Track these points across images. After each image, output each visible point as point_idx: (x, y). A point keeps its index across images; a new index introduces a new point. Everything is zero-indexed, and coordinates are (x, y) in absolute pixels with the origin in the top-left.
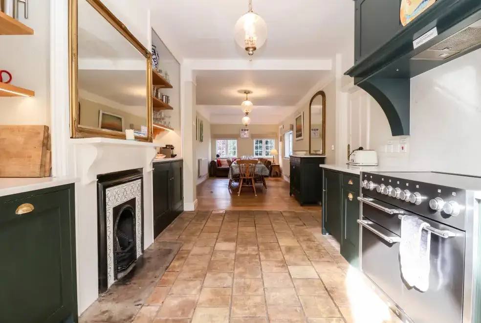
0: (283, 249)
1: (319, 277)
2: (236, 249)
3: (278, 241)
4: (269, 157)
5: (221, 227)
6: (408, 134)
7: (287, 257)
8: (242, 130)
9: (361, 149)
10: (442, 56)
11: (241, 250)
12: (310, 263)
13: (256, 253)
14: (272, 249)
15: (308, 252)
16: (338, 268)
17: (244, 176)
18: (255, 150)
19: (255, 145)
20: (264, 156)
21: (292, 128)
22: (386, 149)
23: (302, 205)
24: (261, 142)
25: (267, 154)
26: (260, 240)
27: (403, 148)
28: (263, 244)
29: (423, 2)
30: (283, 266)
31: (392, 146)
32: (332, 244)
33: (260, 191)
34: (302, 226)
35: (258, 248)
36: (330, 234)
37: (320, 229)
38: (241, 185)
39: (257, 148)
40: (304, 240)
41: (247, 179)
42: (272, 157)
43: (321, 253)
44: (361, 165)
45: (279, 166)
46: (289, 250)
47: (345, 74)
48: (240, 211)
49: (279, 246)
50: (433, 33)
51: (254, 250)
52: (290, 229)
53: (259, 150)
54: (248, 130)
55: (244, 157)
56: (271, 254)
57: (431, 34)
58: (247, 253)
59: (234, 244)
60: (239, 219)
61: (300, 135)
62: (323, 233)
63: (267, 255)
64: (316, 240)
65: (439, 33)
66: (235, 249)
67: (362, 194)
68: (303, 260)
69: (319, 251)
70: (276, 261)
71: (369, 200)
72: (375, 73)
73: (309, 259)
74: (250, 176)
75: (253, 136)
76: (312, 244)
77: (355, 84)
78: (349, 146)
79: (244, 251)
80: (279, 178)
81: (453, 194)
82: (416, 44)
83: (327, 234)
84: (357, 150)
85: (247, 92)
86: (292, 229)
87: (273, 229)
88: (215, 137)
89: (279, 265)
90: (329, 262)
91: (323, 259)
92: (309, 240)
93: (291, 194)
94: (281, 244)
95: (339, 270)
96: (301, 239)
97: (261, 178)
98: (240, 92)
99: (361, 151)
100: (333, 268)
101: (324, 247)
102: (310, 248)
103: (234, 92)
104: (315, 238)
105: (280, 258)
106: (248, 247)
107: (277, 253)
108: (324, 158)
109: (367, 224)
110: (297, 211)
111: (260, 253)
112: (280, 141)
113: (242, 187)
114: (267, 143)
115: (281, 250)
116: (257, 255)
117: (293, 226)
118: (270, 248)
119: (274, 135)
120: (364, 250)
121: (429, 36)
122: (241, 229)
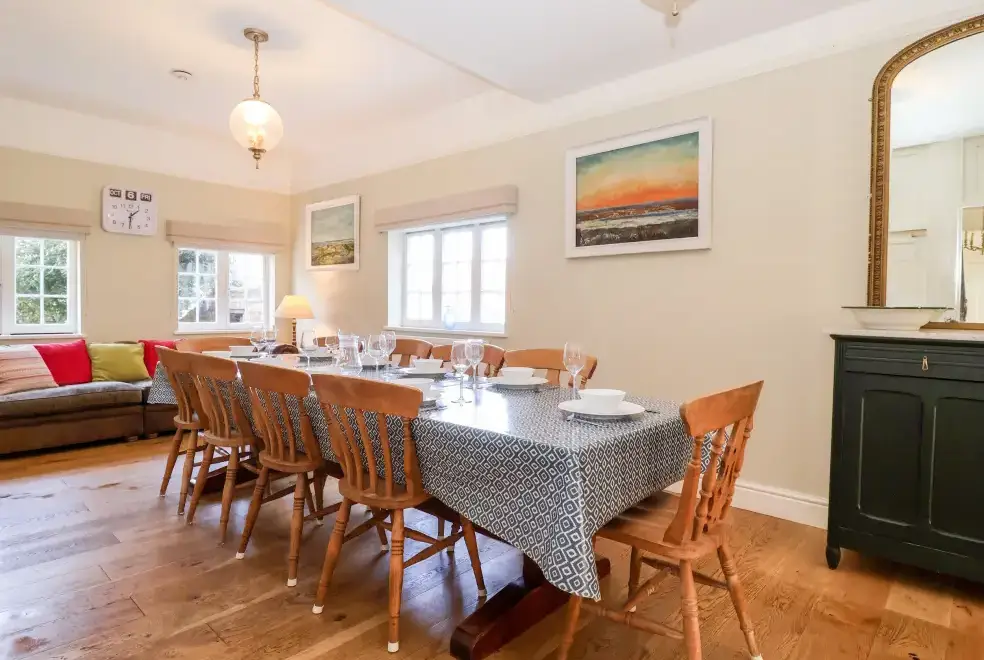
8: (116, 194)
53: (200, 298)
54: (146, 199)
75: (172, 233)
112: (317, 262)
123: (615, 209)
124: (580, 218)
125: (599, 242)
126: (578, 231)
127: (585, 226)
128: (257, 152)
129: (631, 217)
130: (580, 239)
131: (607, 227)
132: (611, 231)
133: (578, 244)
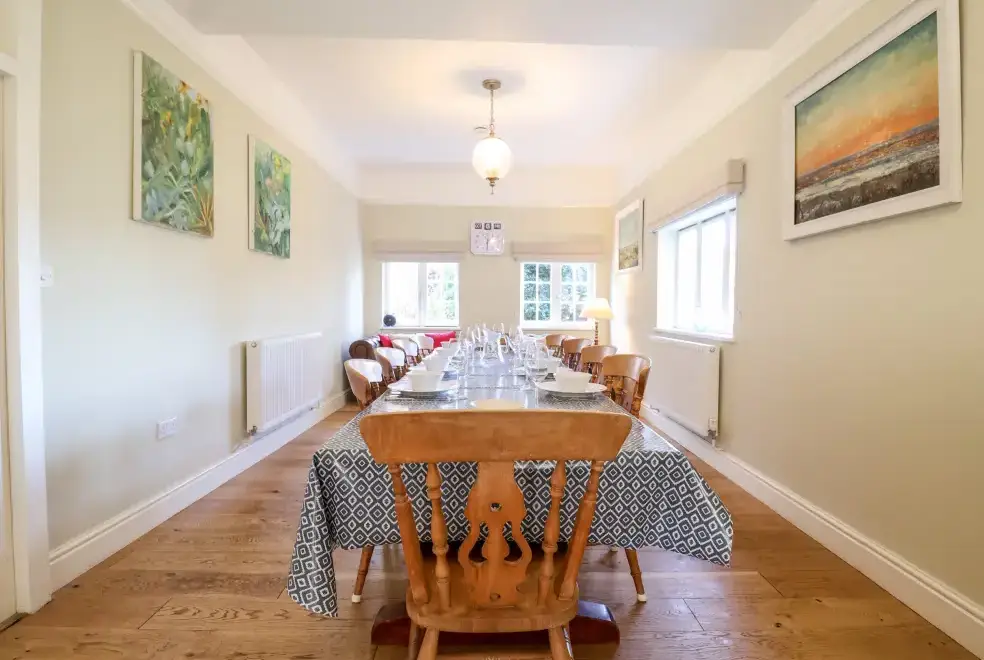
4: (574, 325)
8: (478, 226)
18: (523, 303)
19: (523, 283)
20: (554, 323)
24: (545, 273)
25: (567, 315)
39: (530, 295)
53: (537, 301)
75: (515, 251)
88: (379, 249)
112: (622, 266)
114: (566, 274)
119: (591, 248)
123: (835, 165)
124: (799, 186)
125: (818, 215)
126: (797, 203)
127: (805, 195)
128: (492, 180)
129: (852, 172)
130: (800, 213)
131: (826, 192)
132: (831, 196)
133: (796, 222)
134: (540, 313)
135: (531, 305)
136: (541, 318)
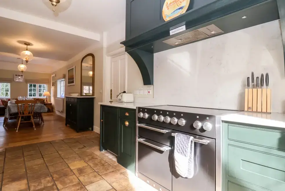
0: (76, 172)
1: (112, 187)
2: (29, 187)
3: (68, 166)
4: (42, 97)
5: (4, 166)
6: (153, 84)
7: (81, 178)
8: (16, 75)
9: (125, 92)
10: (176, 43)
11: (35, 186)
12: (100, 177)
13: (52, 184)
14: (66, 175)
15: (96, 168)
16: (121, 174)
17: (23, 114)
18: (29, 92)
19: (29, 88)
20: (37, 97)
21: (64, 77)
22: (137, 92)
23: (78, 132)
24: (35, 86)
25: (40, 95)
26: (51, 169)
27: (149, 92)
28: (56, 172)
29: (177, 10)
30: (81, 188)
31: (142, 91)
32: (110, 157)
33: (38, 125)
34: (83, 148)
35: (53, 178)
36: (106, 149)
37: (97, 148)
38: (20, 121)
39: (30, 90)
40: (89, 160)
41: (25, 116)
42: (45, 97)
43: (105, 167)
44: (125, 102)
45: (51, 104)
46: (81, 171)
47: (121, 43)
48: (22, 146)
49: (72, 170)
50: (183, 28)
51: (49, 182)
52: (75, 152)
53: (33, 92)
54: (22, 76)
55: (20, 97)
56: (67, 180)
57: (182, 29)
58: (43, 187)
59: (25, 181)
60: (23, 154)
61: (73, 82)
62: (100, 150)
63: (63, 183)
64: (97, 157)
65: (186, 29)
66: (27, 186)
67: (138, 122)
68: (95, 176)
69: (103, 165)
70: (73, 186)
71: (143, 125)
72: (141, 46)
73: (99, 174)
74: (29, 113)
75: (26, 81)
76: (96, 162)
77: (126, 51)
78: (111, 90)
79: (38, 185)
80: (52, 113)
81: (207, 119)
82: (172, 32)
83: (104, 150)
84: (122, 93)
85: (27, 44)
86: (77, 153)
87: (60, 156)
89: (78, 188)
90: (113, 172)
91: (108, 171)
92: (93, 158)
93: (66, 125)
94: (72, 168)
95: (122, 176)
96: (87, 159)
97: (38, 115)
98: (19, 42)
99: (125, 94)
100: (118, 176)
101: (105, 161)
102: (96, 165)
103: (14, 42)
104: (97, 155)
105: (76, 181)
106: (43, 181)
107: (71, 177)
108: (93, 98)
109: (143, 141)
110: (74, 137)
111: (56, 182)
112: (52, 86)
113: (21, 123)
114: (40, 86)
115: (74, 174)
116: (53, 185)
117: (77, 149)
118: (64, 175)
119: (47, 81)
120: (140, 158)
121: (180, 29)
122: (29, 164)
124: (68, 79)
131: (70, 81)
133: (68, 84)
134: (33, 95)
135: (31, 93)
136: (34, 96)
